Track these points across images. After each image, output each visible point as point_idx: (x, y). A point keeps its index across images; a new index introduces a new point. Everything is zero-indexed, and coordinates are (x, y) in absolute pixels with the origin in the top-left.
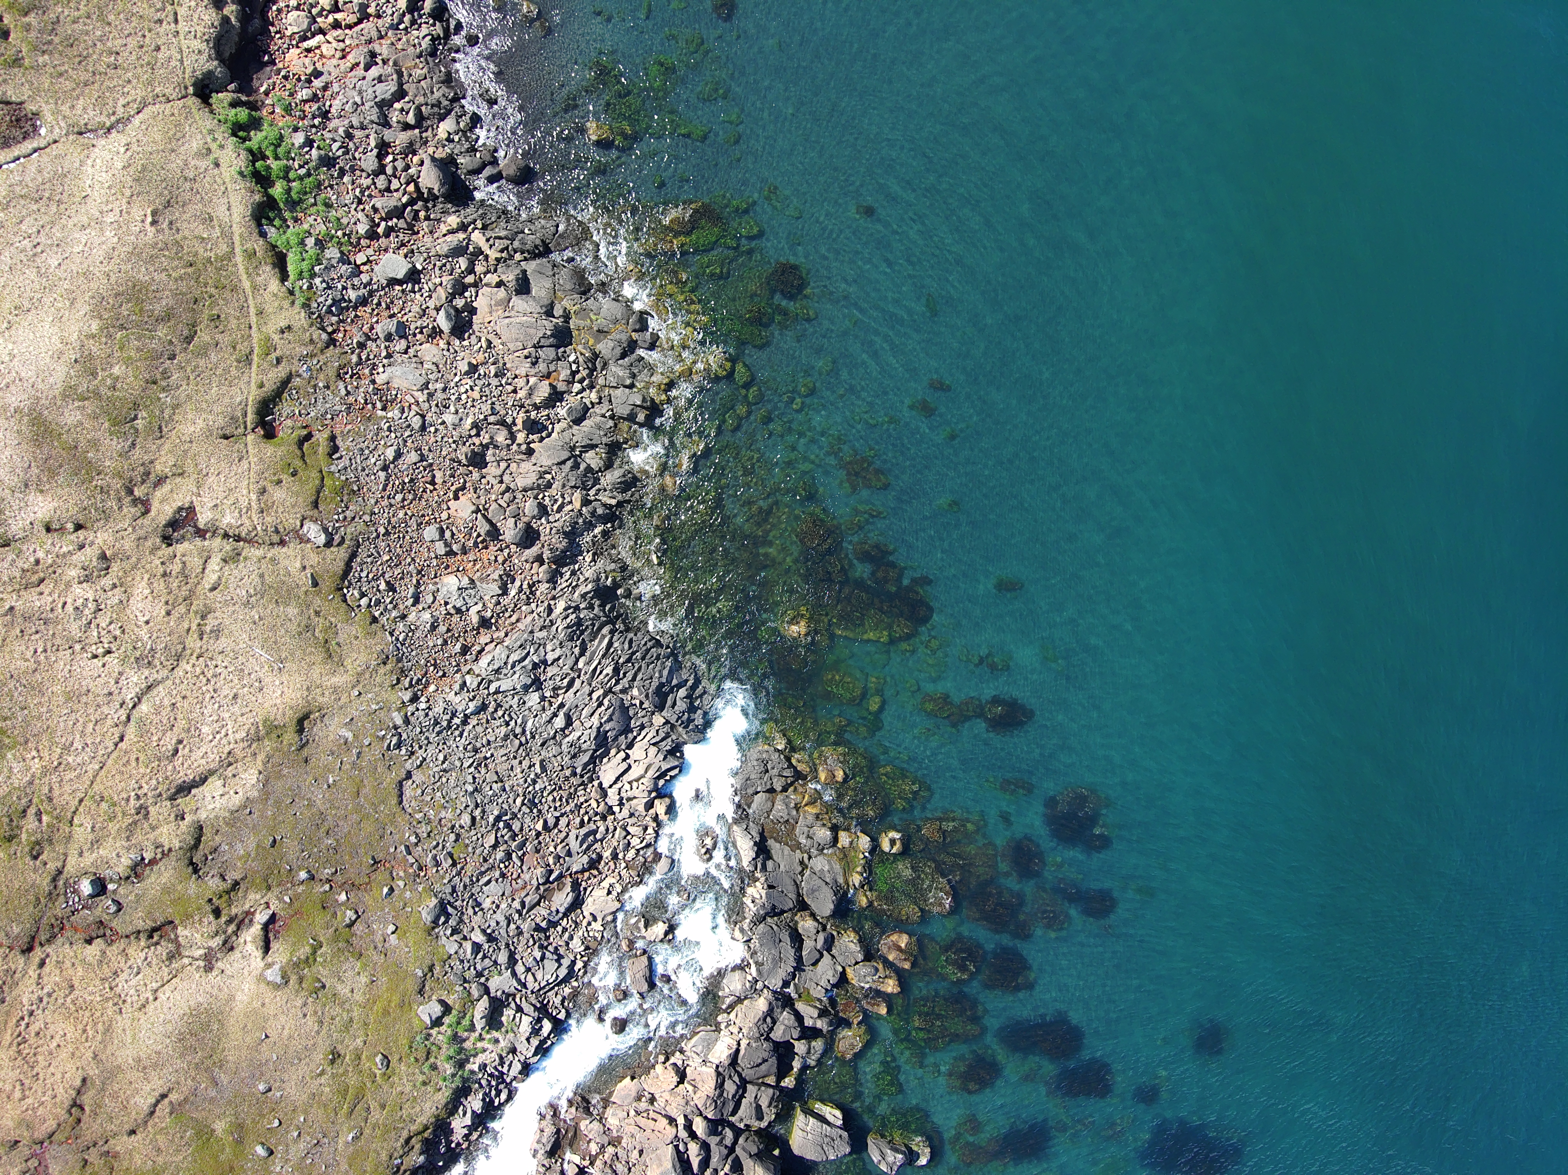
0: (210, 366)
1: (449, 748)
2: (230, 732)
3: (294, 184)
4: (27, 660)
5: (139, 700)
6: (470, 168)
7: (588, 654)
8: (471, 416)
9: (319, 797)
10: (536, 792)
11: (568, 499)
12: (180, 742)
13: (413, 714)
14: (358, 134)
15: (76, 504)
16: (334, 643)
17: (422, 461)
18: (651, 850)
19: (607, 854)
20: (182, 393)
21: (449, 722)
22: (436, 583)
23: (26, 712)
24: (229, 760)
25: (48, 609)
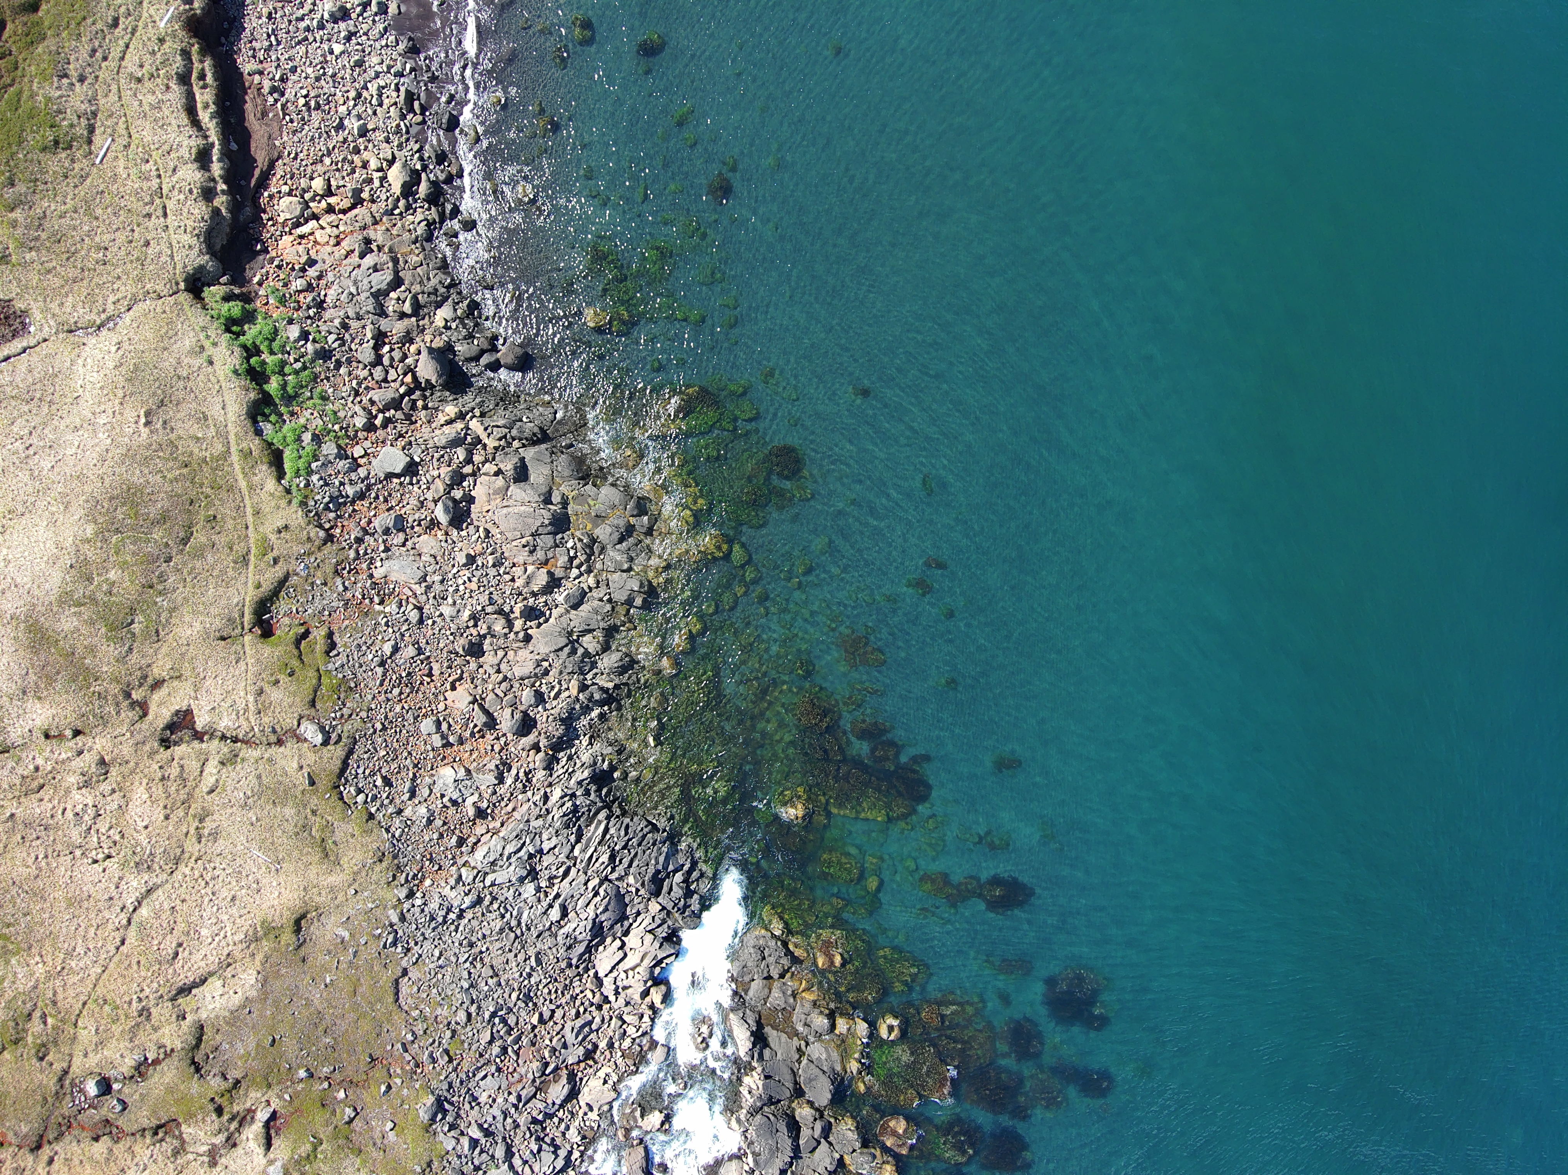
0: (207, 567)
1: (445, 943)
2: (229, 934)
3: (290, 377)
4: (28, 867)
5: (140, 903)
6: (468, 356)
7: (583, 841)
8: (469, 607)
9: (317, 997)
10: (532, 986)
11: (565, 686)
12: (180, 945)
13: (409, 911)
14: (354, 324)
15: (74, 711)
16: (330, 841)
17: (419, 654)
18: (648, 1037)
19: (603, 1045)
20: (178, 596)
21: (445, 917)
22: (433, 775)
23: (29, 918)
24: (228, 962)
25: (48, 815)
